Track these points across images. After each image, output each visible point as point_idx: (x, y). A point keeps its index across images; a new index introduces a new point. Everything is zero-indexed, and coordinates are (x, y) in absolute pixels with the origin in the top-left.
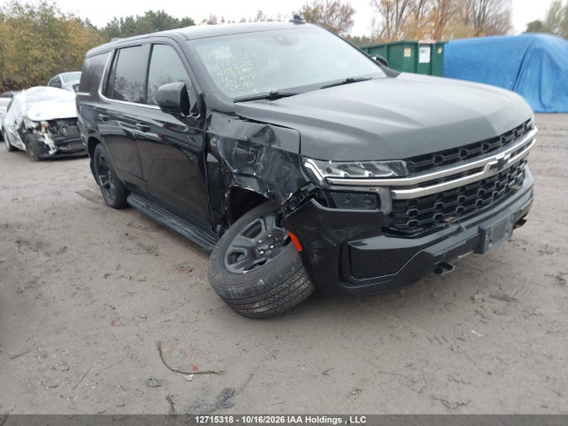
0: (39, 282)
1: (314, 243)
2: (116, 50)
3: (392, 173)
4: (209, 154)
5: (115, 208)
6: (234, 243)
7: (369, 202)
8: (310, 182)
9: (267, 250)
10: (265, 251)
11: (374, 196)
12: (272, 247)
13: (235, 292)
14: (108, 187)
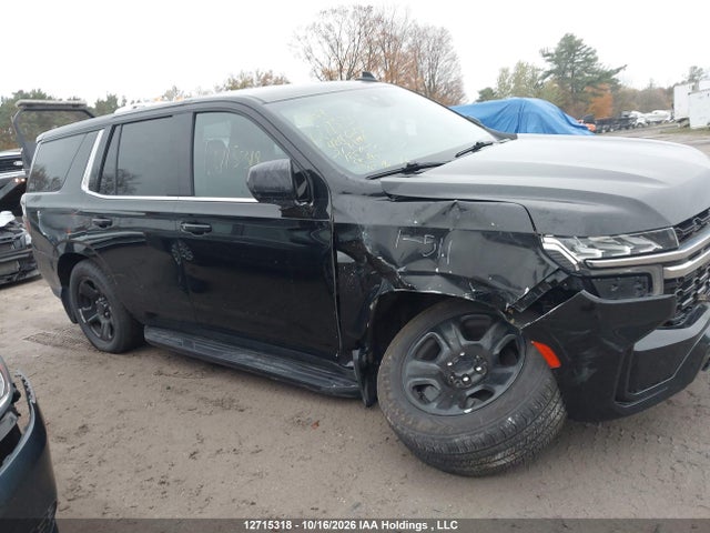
0: (85, 484)
1: (586, 353)
2: (114, 127)
3: (656, 246)
4: (339, 253)
5: (114, 351)
6: (408, 371)
7: (639, 286)
8: (558, 270)
9: (473, 374)
10: (469, 377)
11: (646, 278)
12: (479, 369)
13: (468, 442)
14: (96, 323)
